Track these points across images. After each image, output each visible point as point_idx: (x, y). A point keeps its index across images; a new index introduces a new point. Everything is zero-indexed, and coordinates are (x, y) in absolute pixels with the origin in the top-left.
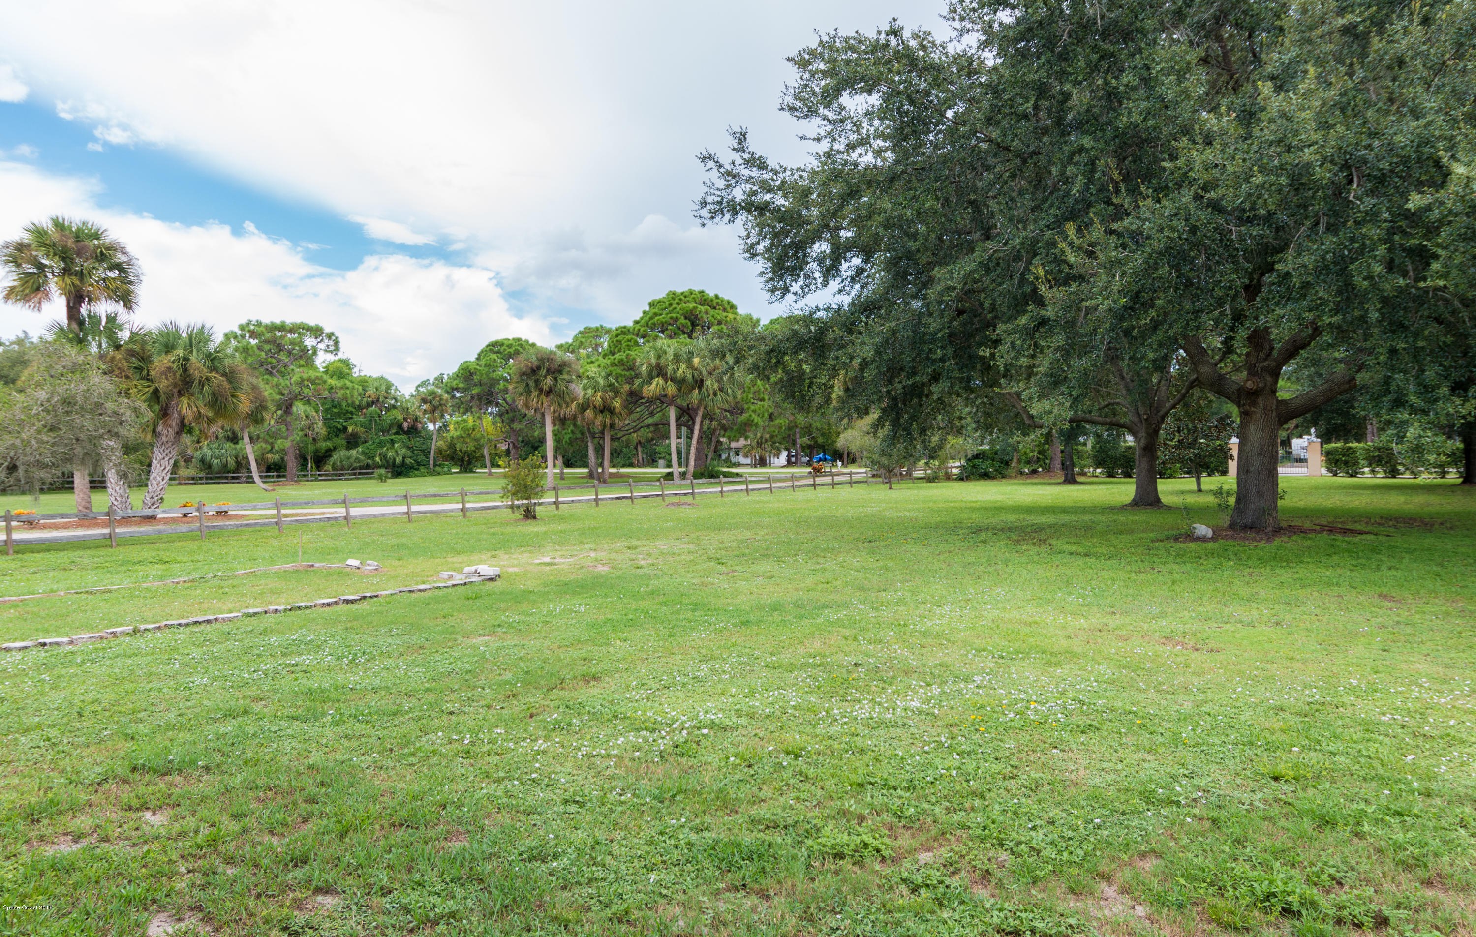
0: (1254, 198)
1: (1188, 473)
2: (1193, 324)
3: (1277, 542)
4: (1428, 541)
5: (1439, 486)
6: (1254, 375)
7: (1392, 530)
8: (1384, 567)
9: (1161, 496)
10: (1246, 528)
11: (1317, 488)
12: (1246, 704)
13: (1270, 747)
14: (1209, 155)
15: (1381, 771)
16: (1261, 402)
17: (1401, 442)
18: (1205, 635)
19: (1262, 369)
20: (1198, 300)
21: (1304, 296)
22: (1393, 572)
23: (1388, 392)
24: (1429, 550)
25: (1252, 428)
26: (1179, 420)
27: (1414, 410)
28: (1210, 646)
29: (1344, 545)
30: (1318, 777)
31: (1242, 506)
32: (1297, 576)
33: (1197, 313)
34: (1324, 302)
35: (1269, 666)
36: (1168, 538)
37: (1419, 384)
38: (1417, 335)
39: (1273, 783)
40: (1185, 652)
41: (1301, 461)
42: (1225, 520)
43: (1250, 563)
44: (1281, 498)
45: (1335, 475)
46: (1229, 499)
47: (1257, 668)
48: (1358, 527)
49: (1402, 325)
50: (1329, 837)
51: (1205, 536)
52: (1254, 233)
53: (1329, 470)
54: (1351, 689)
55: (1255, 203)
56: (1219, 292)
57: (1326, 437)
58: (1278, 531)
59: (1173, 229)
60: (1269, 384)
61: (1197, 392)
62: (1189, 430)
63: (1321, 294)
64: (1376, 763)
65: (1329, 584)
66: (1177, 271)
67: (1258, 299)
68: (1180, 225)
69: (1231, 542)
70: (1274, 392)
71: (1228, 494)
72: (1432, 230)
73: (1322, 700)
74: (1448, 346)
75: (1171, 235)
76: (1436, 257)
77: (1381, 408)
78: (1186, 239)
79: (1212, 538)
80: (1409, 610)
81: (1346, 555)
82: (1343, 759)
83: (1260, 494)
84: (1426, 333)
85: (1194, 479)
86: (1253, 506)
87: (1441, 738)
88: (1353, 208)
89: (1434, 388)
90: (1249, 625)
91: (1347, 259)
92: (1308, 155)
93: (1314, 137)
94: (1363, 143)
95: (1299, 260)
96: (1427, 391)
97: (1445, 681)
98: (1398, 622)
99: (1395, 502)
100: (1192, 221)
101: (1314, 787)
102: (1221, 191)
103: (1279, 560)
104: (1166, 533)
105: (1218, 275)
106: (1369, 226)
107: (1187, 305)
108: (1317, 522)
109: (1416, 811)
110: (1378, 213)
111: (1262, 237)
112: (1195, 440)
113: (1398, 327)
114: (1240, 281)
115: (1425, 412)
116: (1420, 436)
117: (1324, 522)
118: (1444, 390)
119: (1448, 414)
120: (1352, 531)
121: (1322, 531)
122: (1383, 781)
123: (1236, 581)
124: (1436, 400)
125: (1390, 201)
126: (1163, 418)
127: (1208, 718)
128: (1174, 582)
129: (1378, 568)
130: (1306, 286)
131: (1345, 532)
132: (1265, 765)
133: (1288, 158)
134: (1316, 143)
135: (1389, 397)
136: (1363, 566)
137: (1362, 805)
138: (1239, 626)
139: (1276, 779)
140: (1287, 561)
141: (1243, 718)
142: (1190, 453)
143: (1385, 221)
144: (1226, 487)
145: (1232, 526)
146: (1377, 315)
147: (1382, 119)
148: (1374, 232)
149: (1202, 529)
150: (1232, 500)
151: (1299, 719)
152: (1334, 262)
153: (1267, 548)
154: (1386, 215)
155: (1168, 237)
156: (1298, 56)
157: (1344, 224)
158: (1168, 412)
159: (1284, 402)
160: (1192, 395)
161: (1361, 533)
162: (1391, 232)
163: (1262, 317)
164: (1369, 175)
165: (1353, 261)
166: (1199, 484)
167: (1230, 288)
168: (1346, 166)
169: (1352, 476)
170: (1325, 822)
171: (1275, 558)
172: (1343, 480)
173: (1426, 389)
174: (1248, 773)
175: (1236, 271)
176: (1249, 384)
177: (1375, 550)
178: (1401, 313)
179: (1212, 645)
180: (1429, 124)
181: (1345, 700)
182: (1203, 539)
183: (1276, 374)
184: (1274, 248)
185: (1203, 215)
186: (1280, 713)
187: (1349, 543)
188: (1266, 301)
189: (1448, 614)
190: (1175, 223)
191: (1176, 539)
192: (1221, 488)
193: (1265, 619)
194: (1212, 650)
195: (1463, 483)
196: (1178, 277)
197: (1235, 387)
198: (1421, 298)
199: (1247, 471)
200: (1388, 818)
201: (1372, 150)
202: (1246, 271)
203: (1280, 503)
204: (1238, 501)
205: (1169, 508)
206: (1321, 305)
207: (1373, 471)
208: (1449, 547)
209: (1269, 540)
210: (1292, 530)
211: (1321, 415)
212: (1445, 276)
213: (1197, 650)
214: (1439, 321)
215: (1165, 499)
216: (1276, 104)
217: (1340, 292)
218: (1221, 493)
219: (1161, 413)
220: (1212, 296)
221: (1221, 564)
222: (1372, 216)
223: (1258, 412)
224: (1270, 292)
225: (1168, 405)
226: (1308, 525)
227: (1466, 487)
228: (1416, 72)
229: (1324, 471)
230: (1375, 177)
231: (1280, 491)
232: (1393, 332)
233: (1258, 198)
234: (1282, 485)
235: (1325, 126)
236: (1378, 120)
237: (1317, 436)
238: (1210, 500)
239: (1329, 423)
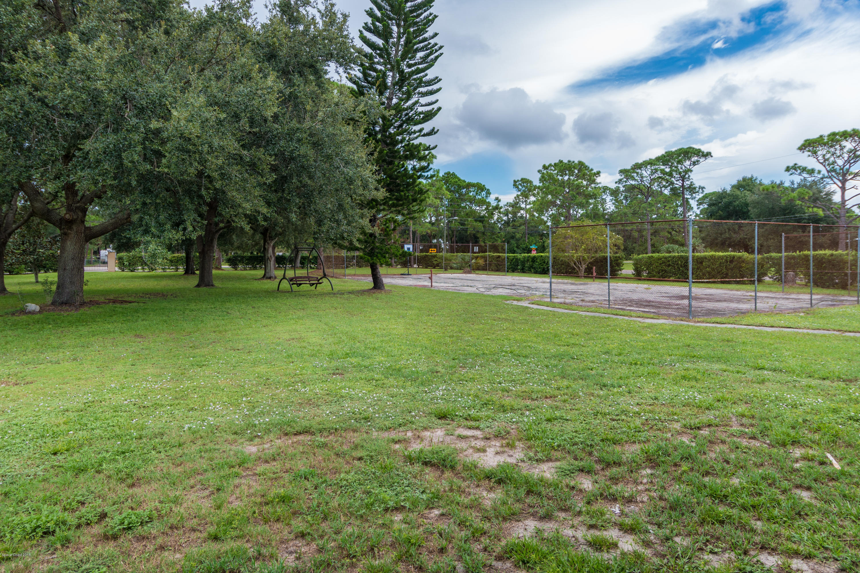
0: (66, 102)
1: (30, 271)
2: (24, 175)
3: (82, 310)
4: (165, 304)
5: (174, 276)
6: (71, 211)
7: (147, 299)
8: (140, 320)
9: (6, 287)
10: (62, 303)
11: (111, 278)
12: (43, 412)
13: (55, 435)
14: (36, 67)
15: (118, 432)
16: (75, 228)
17: (146, 252)
18: (23, 375)
19: (76, 207)
20: (29, 160)
21: (97, 167)
22: (144, 322)
23: (141, 225)
24: (163, 309)
25: (69, 243)
26: (24, 236)
27: (153, 236)
28: (27, 380)
29: (120, 310)
30: (81, 446)
31: (60, 290)
32: (91, 330)
33: (28, 168)
34: (107, 172)
35: (64, 386)
36: (7, 314)
37: (157, 222)
38: (157, 196)
39: (53, 457)
40: (7, 387)
41: (105, 263)
42: (49, 299)
43: (63, 325)
44: (86, 285)
45: (123, 271)
46: (52, 287)
47: (56, 389)
48: (130, 299)
49: (150, 190)
50: (82, 477)
51: (34, 311)
52: (69, 124)
53: (120, 268)
54: (111, 390)
55: (67, 105)
56: (43, 157)
57: (118, 249)
58: (83, 304)
59: (10, 110)
60: (80, 217)
61: (36, 220)
62: (30, 244)
63: (106, 167)
64: (116, 429)
65: (109, 332)
66: (14, 138)
67: (70, 164)
68: (17, 108)
69: (52, 313)
70: (83, 222)
71: (52, 283)
72: (163, 142)
73: (93, 399)
74: (171, 204)
75: (9, 113)
76: (165, 156)
77: (137, 234)
78: (21, 119)
79: (39, 312)
80: (149, 342)
81: (121, 315)
82: (98, 430)
83: (72, 283)
84: (161, 196)
85: (33, 275)
86: (67, 290)
87: (153, 406)
88: (126, 122)
89: (164, 224)
90: (56, 363)
91: (122, 150)
92: (99, 84)
93: (105, 76)
94: (133, 88)
95: (94, 145)
96: (160, 226)
97: (160, 376)
98: (143, 349)
99: (152, 285)
100: (26, 108)
101: (78, 452)
102: (45, 93)
103: (81, 321)
104: (6, 311)
105: (44, 146)
106: (134, 133)
107: (21, 162)
108: (108, 297)
109: (132, 449)
110: (139, 128)
111: (75, 128)
112: (35, 250)
113: (147, 191)
114: (59, 153)
115: (159, 237)
116: (155, 249)
117: (112, 297)
118: (168, 226)
119: (169, 238)
120: (126, 302)
121: (109, 302)
122: (118, 437)
123: (52, 337)
124: (164, 231)
125: (145, 122)
126: (10, 235)
127: (15, 427)
128: (7, 343)
129: (137, 321)
130: (98, 162)
131: (122, 302)
132: (50, 446)
133: (88, 83)
134: (106, 80)
135: (142, 228)
136: (128, 321)
137: (104, 454)
138: (49, 364)
139: (55, 454)
140: (86, 322)
141: (40, 422)
142: (31, 258)
143: (142, 133)
144: (50, 279)
145: (53, 303)
146: (135, 183)
147: (144, 77)
148: (136, 137)
149: (32, 307)
150: (54, 288)
151: (76, 414)
152: (114, 150)
153: (74, 314)
154: (142, 130)
155: (6, 114)
156: (97, 26)
157: (122, 129)
158: (13, 231)
159: (89, 228)
160: (33, 221)
161: (130, 302)
162: (145, 139)
163: (72, 176)
164: (135, 106)
165: (125, 151)
166: (37, 278)
167: (52, 155)
168: (124, 98)
169: (132, 271)
170: (80, 470)
171: (79, 321)
172: (127, 273)
173: (160, 225)
174: (37, 456)
175: (56, 145)
176: (67, 216)
177: (137, 311)
178: (150, 184)
179: (29, 379)
180: (165, 87)
181: (106, 397)
182: (33, 313)
183: (84, 211)
184: (83, 136)
185: (34, 106)
186: (66, 413)
187: (123, 308)
188: (75, 167)
189: (167, 341)
190: (13, 106)
191: (13, 314)
192: (47, 280)
193: (67, 358)
194: (27, 383)
195: (185, 274)
196: (14, 142)
197: (59, 217)
198: (159, 177)
199: (65, 269)
200: (117, 457)
201: (137, 92)
202: (64, 147)
203: (85, 288)
204: (58, 287)
205: (13, 294)
206: (106, 173)
207: (143, 269)
208: (173, 307)
209: (77, 310)
210: (92, 303)
211: (115, 237)
212: (169, 167)
213: (16, 385)
214: (168, 190)
215: (9, 288)
216: (81, 48)
217: (117, 168)
218: (47, 283)
219: (9, 231)
220: (39, 158)
221: (43, 328)
222: (135, 129)
223: (72, 234)
224: (78, 162)
225: (14, 226)
226: (102, 299)
227: (186, 276)
228: (162, 58)
229: (117, 269)
230: (139, 108)
231: (85, 280)
232: (145, 193)
233: (69, 103)
234: (86, 278)
235: (110, 71)
236: (142, 77)
237: (113, 249)
238: (39, 288)
239: (119, 242)
